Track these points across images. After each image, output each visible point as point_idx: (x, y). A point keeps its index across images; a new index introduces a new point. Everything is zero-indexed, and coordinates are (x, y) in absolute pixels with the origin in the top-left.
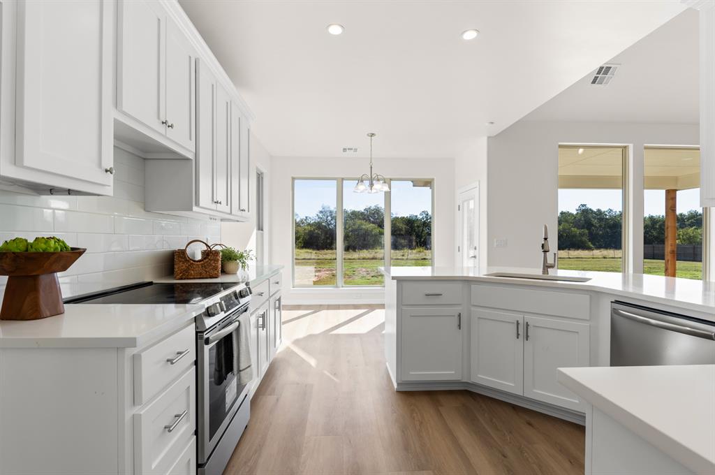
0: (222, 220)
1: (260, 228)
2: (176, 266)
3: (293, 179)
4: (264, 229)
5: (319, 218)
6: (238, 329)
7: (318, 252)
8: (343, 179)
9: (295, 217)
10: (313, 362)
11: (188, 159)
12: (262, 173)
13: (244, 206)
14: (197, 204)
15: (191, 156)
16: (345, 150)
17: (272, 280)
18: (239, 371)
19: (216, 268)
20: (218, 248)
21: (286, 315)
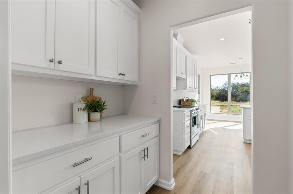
0: (189, 91)
1: (199, 93)
2: (182, 103)
3: (210, 76)
4: (200, 93)
5: (223, 87)
6: (197, 116)
7: (223, 102)
8: (230, 74)
9: (212, 87)
10: (216, 133)
11: (184, 79)
12: (199, 75)
13: (196, 88)
14: (187, 89)
15: (185, 78)
16: (231, 64)
17: (204, 108)
18: (197, 125)
19: (190, 103)
20: (191, 99)
21: (208, 122)
